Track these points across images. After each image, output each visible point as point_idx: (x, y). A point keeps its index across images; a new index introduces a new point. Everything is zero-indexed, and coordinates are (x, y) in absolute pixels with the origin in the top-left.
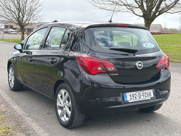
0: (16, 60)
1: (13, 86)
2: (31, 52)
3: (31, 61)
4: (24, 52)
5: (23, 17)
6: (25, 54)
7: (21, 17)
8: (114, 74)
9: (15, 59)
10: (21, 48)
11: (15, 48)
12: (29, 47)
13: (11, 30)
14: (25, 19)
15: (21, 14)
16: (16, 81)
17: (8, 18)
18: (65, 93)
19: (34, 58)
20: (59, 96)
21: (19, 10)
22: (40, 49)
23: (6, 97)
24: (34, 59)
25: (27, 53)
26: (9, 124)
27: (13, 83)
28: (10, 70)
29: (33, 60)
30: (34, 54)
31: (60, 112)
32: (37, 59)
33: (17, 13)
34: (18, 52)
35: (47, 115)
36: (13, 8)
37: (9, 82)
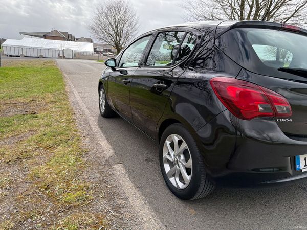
0: (108, 79)
1: (103, 111)
2: (127, 71)
3: (126, 84)
4: (118, 70)
5: (120, 40)
6: (119, 73)
7: (118, 40)
8: (284, 120)
9: (106, 79)
10: (114, 66)
11: (106, 64)
12: (124, 65)
13: (110, 53)
14: (121, 42)
15: (118, 38)
16: (107, 105)
17: (107, 40)
18: (180, 142)
19: (129, 80)
20: (168, 142)
21: (117, 33)
22: (139, 67)
23: (95, 125)
24: (131, 81)
25: (121, 72)
26: (90, 177)
27: (104, 108)
28: (101, 92)
29: (129, 82)
30: (130, 73)
31: (167, 168)
32: (134, 80)
33: (115, 36)
34: (111, 70)
35: (145, 162)
36: (112, 32)
37: (100, 106)
